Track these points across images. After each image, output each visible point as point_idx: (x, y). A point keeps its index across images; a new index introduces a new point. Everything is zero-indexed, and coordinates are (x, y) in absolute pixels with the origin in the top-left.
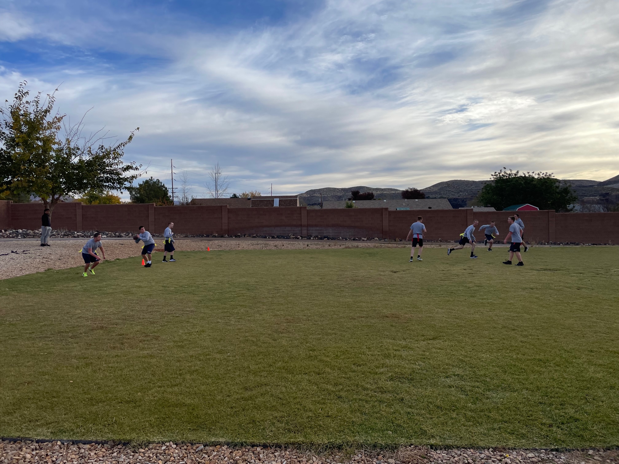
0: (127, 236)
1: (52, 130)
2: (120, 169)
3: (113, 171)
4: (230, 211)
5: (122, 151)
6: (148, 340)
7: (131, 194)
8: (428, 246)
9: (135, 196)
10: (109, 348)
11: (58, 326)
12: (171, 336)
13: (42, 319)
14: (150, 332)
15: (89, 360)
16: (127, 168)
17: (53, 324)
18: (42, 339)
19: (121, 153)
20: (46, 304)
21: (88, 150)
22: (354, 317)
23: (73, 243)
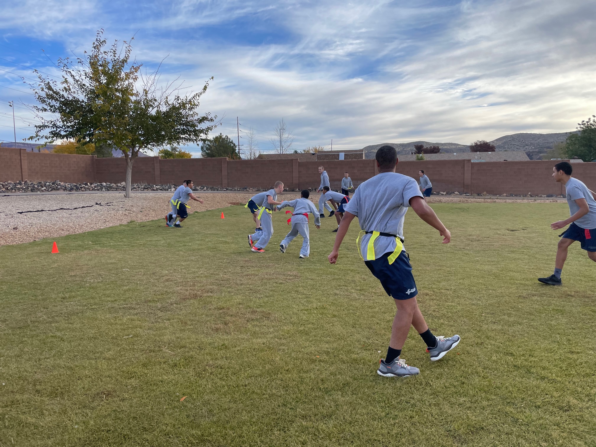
1: (130, 80)
2: (196, 120)
3: (189, 123)
4: (300, 165)
8: (519, 201)
9: (206, 152)
10: (210, 331)
11: (144, 292)
12: (285, 315)
13: (126, 281)
14: (255, 306)
15: (188, 352)
16: (203, 120)
17: (139, 289)
18: (127, 311)
19: (196, 103)
20: (130, 262)
21: (165, 100)
22: (521, 294)
23: (153, 195)
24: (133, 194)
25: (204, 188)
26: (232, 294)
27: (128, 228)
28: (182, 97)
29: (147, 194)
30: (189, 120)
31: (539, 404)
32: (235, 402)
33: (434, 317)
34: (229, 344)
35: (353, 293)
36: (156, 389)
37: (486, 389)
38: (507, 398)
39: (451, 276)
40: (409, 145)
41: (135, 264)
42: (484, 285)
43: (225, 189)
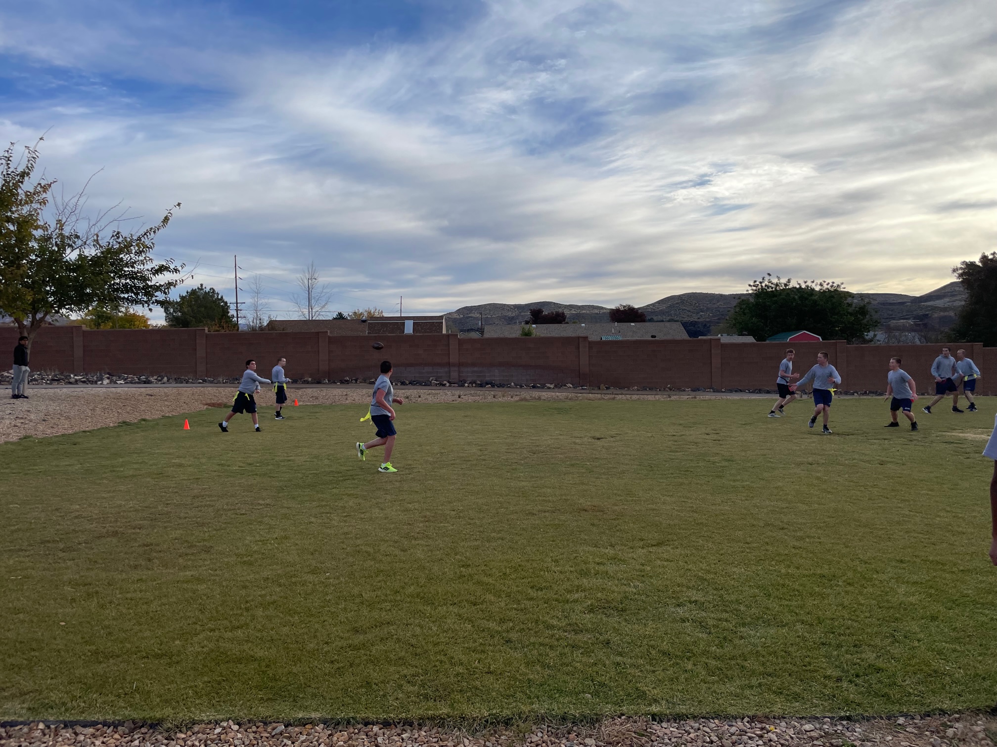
0: (160, 381)
1: (33, 205)
2: (148, 270)
3: (136, 274)
4: (332, 340)
5: (152, 241)
6: (192, 554)
7: (166, 313)
9: (173, 316)
16: (161, 269)
19: (149, 244)
21: (93, 238)
23: (68, 393)
25: (163, 378)
27: (20, 447)
28: (125, 233)
29: (58, 390)
30: (136, 269)
43: (201, 381)
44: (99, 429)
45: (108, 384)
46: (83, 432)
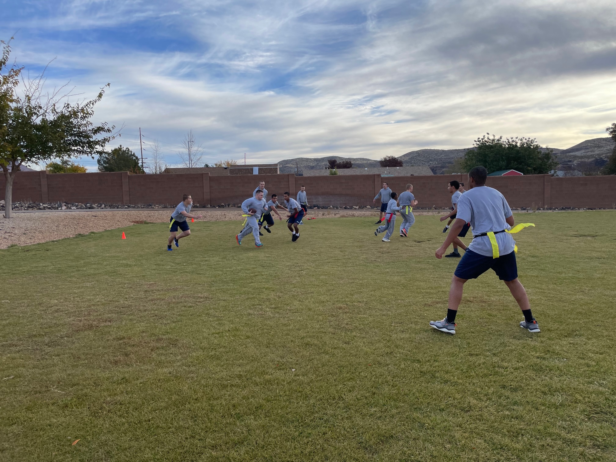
0: (100, 207)
1: (8, 85)
2: (90, 130)
3: (81, 133)
4: (211, 179)
5: (92, 109)
7: (99, 164)
8: (425, 213)
9: (104, 166)
10: (108, 364)
11: (28, 326)
12: (194, 340)
13: (6, 314)
14: (161, 333)
15: (82, 390)
16: (99, 130)
17: (21, 323)
18: (7, 348)
19: (90, 112)
20: (10, 292)
21: (51, 108)
22: (427, 303)
23: (39, 215)
24: (14, 214)
25: (101, 206)
26: (135, 322)
27: (9, 253)
28: (73, 105)
29: (33, 214)
30: (82, 130)
31: (443, 407)
32: (137, 440)
33: (347, 330)
34: (130, 377)
35: (267, 311)
36: (43, 434)
37: (395, 397)
38: (414, 404)
39: (363, 288)
40: (323, 159)
41: (16, 295)
42: (394, 295)
43: (127, 207)
44: (63, 239)
45: (65, 209)
46: (52, 241)
